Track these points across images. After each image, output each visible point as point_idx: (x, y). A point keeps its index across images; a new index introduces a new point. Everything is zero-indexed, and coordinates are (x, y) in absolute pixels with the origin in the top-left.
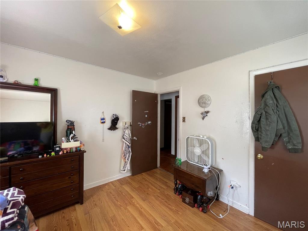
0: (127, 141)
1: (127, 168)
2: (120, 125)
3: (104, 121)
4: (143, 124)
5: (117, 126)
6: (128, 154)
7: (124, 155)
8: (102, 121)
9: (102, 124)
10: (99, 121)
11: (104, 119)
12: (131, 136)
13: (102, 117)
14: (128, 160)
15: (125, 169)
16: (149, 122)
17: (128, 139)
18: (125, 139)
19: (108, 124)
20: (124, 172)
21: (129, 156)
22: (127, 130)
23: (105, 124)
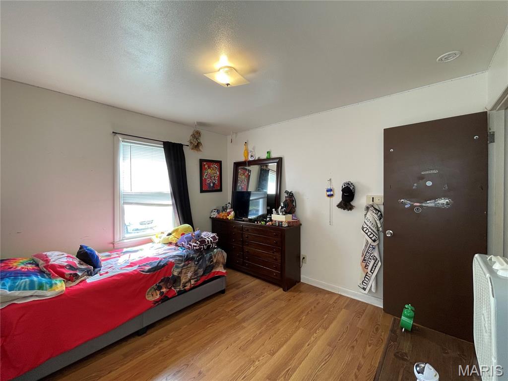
0: (367, 233)
1: (369, 286)
3: (332, 193)
4: (418, 204)
5: (353, 203)
6: (373, 261)
7: (364, 260)
8: (329, 193)
9: (329, 198)
10: (325, 193)
11: (330, 190)
12: (379, 226)
13: (329, 187)
14: (372, 273)
15: (365, 287)
16: (443, 201)
17: (370, 230)
18: (365, 230)
19: (338, 197)
20: (363, 291)
21: (374, 266)
22: (369, 213)
23: (333, 199)
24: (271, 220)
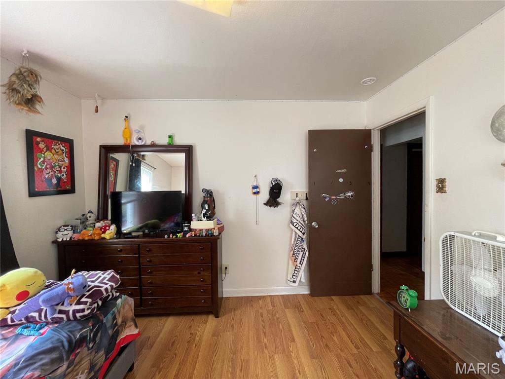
0: (297, 228)
1: (299, 278)
2: (286, 197)
3: (258, 190)
4: (334, 197)
5: (279, 200)
6: (301, 253)
7: (294, 254)
8: (255, 191)
9: (255, 196)
10: (251, 191)
11: (256, 187)
12: (306, 219)
13: (255, 184)
14: (302, 265)
15: (295, 280)
16: (350, 194)
17: (300, 224)
18: (295, 224)
19: (265, 195)
20: (293, 284)
21: (303, 257)
22: (297, 208)
23: (259, 196)
24: (190, 230)
